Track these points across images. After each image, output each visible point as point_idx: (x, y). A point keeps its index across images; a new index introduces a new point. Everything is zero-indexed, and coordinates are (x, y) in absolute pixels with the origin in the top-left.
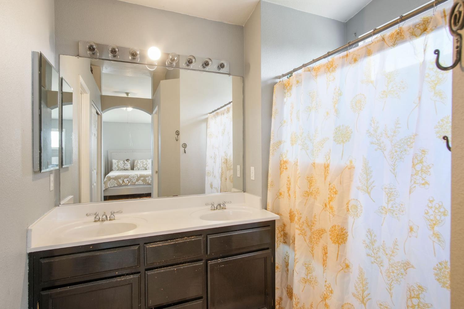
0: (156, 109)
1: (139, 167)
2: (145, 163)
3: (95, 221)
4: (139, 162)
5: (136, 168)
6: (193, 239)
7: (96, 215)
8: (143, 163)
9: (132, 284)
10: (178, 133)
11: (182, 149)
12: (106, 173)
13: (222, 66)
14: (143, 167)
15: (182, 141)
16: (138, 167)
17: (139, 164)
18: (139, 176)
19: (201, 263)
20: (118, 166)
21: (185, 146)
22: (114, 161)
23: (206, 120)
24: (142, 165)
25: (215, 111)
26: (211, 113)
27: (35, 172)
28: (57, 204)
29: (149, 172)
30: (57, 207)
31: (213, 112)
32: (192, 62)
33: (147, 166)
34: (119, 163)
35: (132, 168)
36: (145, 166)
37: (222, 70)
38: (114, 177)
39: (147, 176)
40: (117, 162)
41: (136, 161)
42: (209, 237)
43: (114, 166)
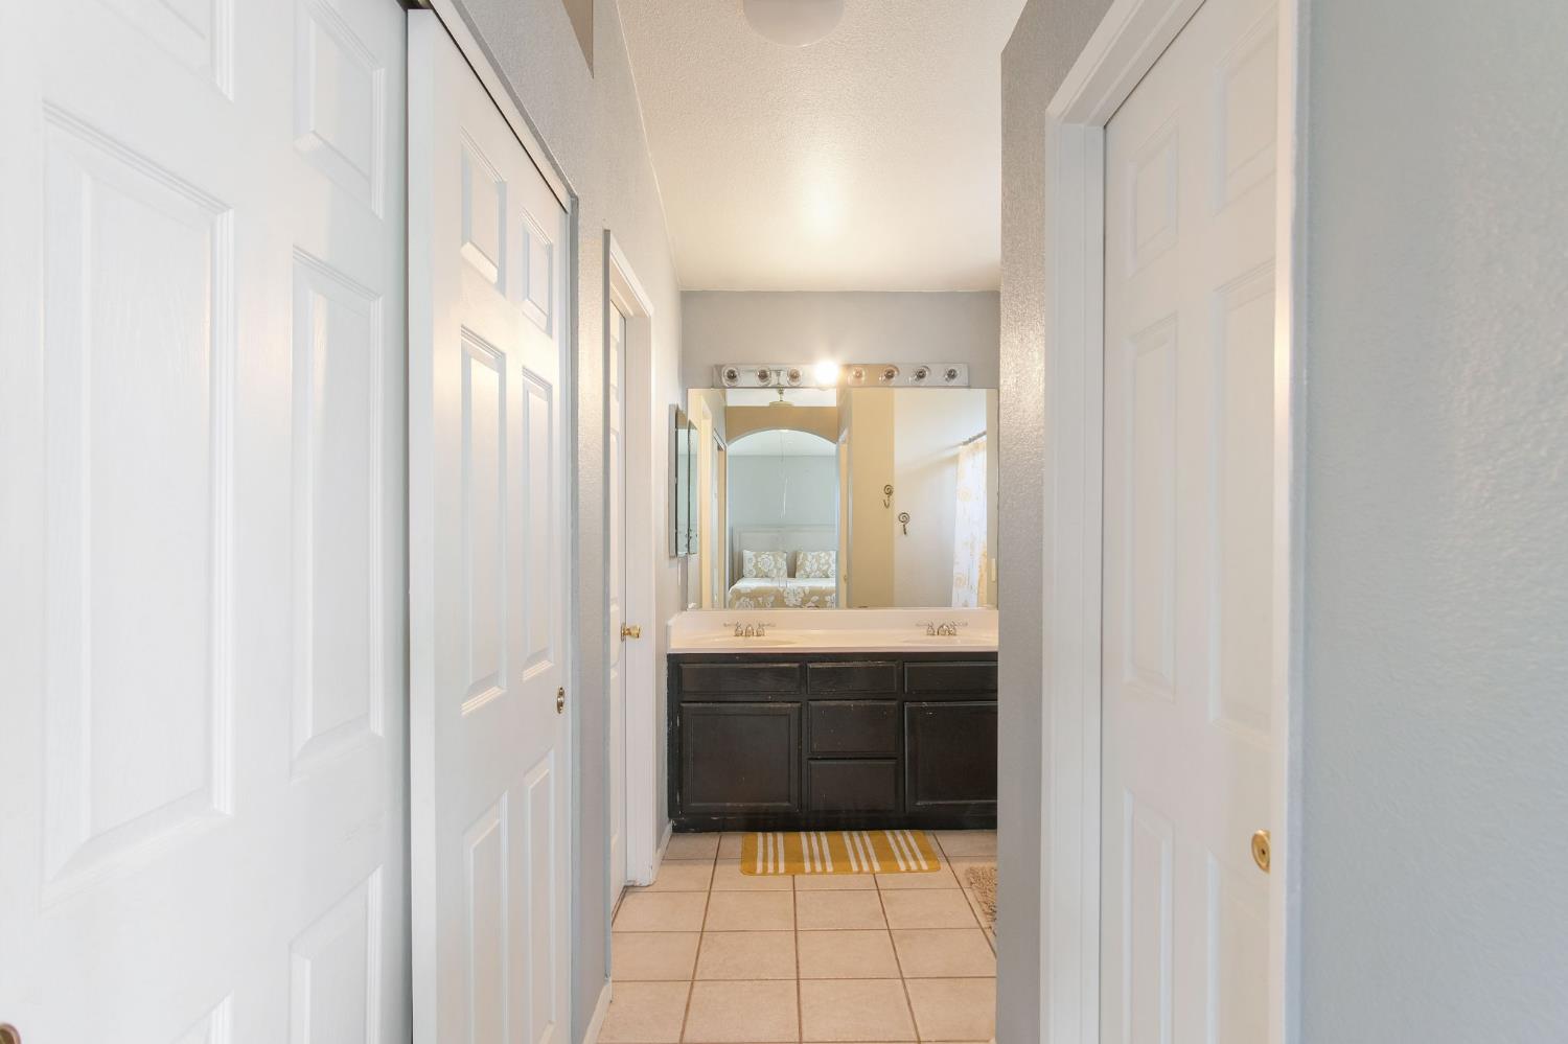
0: (844, 435)
1: (808, 570)
2: (823, 561)
3: (737, 635)
4: (810, 557)
5: (802, 572)
6: (880, 663)
7: (738, 626)
8: (818, 559)
9: (789, 715)
10: (889, 491)
11: (898, 526)
12: (733, 582)
13: (952, 375)
14: (819, 569)
15: (898, 509)
16: (805, 570)
17: (809, 562)
18: (807, 592)
19: (894, 703)
20: (756, 565)
21: (905, 518)
22: (747, 554)
23: (955, 459)
24: (815, 566)
25: (974, 439)
26: (965, 443)
27: (671, 557)
28: (684, 608)
29: (830, 584)
30: (684, 612)
31: (971, 440)
32: (892, 377)
33: (828, 569)
34: (759, 559)
35: (792, 574)
36: (825, 568)
37: (953, 382)
38: (749, 591)
39: (828, 593)
40: (755, 556)
41: (801, 556)
42: (906, 665)
43: (748, 567)
